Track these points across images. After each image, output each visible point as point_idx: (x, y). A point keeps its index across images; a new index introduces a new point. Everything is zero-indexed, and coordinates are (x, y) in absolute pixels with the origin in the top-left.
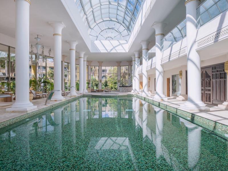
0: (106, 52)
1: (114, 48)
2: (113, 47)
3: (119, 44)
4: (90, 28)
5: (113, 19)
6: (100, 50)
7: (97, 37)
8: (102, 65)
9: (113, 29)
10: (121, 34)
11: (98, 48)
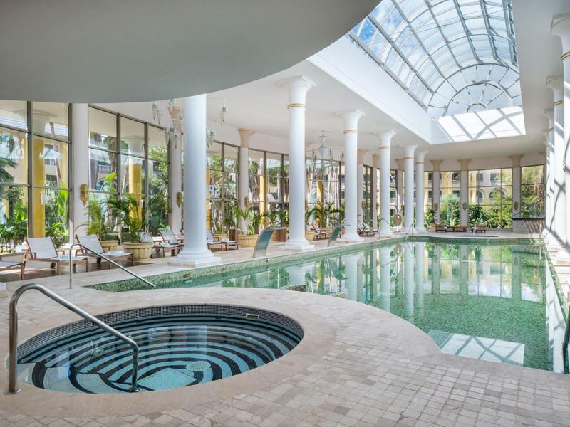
0: (468, 139)
1: (488, 127)
2: (485, 126)
3: (501, 116)
4: (431, 90)
5: (485, 60)
6: (453, 138)
7: (446, 108)
8: (469, 168)
9: (485, 82)
10: (508, 93)
11: (447, 133)
